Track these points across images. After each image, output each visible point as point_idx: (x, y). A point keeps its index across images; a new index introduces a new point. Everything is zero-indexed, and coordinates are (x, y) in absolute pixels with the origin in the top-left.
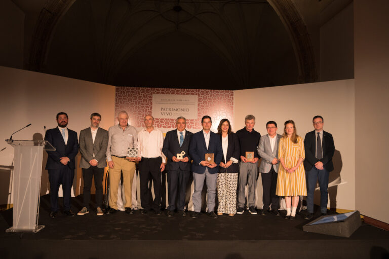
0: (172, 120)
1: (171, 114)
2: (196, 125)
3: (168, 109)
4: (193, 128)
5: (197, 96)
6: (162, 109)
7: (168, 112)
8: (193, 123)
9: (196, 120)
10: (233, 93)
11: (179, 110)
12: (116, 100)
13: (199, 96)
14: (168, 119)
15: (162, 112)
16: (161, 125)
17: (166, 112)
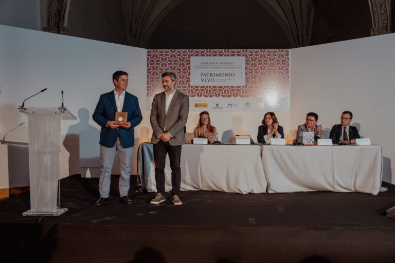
0: (214, 87)
1: (213, 80)
2: (243, 93)
3: (209, 75)
4: (240, 96)
5: (244, 57)
6: (202, 74)
7: (209, 77)
8: (240, 91)
9: (243, 87)
10: (288, 52)
11: (222, 75)
12: (148, 66)
13: (246, 57)
14: (210, 87)
15: (203, 78)
16: (201, 94)
17: (207, 78)
